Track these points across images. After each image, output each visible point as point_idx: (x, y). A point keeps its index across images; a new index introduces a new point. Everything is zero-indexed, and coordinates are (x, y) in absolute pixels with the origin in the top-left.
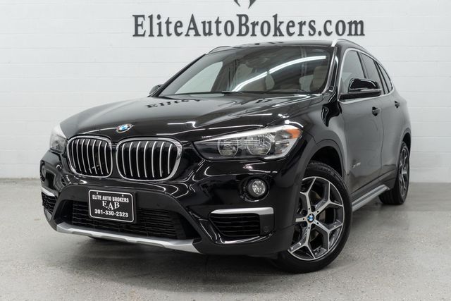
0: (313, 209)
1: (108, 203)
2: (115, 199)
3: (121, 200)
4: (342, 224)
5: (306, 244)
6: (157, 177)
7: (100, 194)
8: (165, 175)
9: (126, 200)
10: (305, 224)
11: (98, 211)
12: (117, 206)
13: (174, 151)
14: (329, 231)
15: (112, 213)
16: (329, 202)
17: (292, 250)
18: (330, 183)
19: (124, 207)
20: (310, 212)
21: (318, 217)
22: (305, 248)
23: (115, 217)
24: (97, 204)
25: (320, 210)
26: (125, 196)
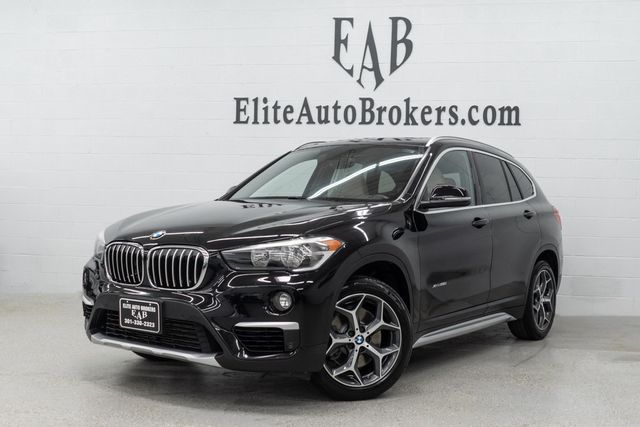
0: (363, 330)
1: (137, 312)
2: (143, 308)
4: (399, 349)
5: (352, 368)
6: (185, 286)
7: (130, 302)
8: (192, 285)
9: (153, 310)
10: (352, 346)
11: (127, 321)
12: (145, 315)
13: (201, 259)
14: (381, 356)
16: (382, 323)
17: (335, 374)
18: (383, 301)
19: (151, 317)
20: (358, 333)
21: (369, 339)
22: (350, 372)
23: (142, 327)
24: (127, 313)
25: (371, 331)
26: (153, 305)
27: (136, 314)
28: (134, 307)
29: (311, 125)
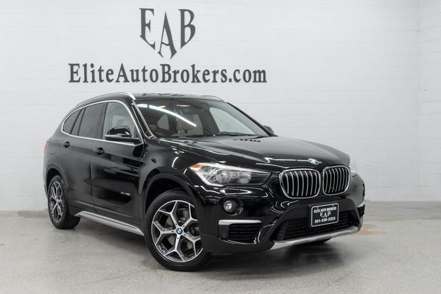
2: (328, 209)
3: (332, 209)
11: (317, 221)
12: (329, 213)
15: (326, 220)
27: (323, 215)
28: (322, 210)
29: (127, 83)
